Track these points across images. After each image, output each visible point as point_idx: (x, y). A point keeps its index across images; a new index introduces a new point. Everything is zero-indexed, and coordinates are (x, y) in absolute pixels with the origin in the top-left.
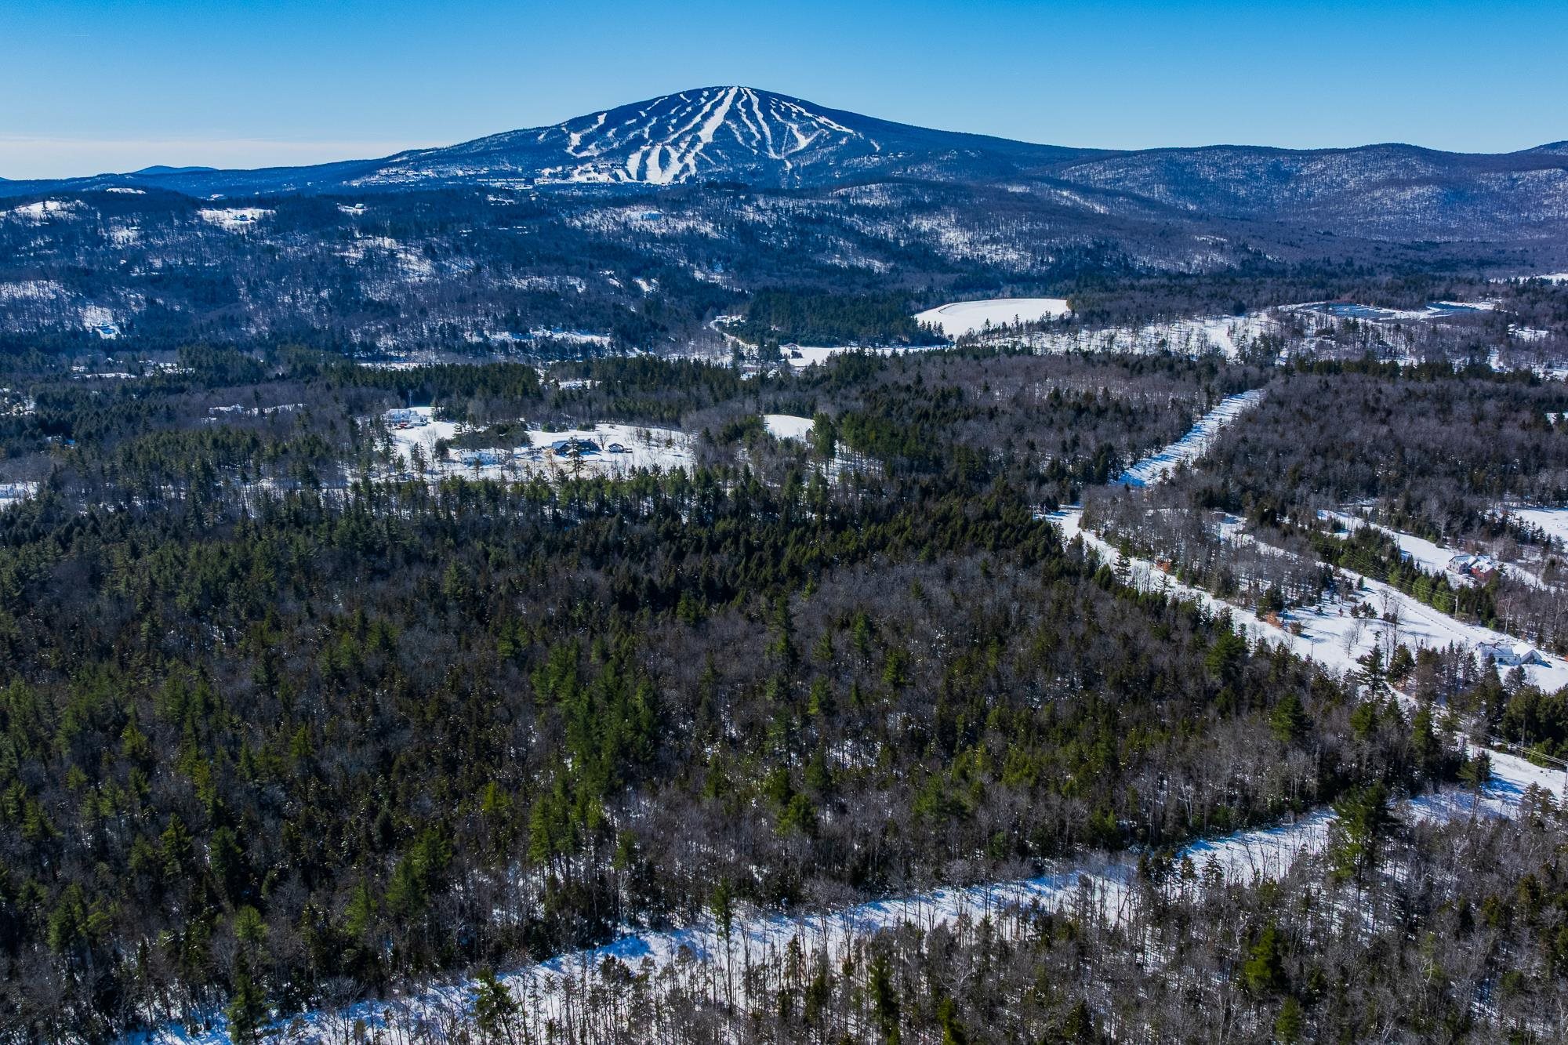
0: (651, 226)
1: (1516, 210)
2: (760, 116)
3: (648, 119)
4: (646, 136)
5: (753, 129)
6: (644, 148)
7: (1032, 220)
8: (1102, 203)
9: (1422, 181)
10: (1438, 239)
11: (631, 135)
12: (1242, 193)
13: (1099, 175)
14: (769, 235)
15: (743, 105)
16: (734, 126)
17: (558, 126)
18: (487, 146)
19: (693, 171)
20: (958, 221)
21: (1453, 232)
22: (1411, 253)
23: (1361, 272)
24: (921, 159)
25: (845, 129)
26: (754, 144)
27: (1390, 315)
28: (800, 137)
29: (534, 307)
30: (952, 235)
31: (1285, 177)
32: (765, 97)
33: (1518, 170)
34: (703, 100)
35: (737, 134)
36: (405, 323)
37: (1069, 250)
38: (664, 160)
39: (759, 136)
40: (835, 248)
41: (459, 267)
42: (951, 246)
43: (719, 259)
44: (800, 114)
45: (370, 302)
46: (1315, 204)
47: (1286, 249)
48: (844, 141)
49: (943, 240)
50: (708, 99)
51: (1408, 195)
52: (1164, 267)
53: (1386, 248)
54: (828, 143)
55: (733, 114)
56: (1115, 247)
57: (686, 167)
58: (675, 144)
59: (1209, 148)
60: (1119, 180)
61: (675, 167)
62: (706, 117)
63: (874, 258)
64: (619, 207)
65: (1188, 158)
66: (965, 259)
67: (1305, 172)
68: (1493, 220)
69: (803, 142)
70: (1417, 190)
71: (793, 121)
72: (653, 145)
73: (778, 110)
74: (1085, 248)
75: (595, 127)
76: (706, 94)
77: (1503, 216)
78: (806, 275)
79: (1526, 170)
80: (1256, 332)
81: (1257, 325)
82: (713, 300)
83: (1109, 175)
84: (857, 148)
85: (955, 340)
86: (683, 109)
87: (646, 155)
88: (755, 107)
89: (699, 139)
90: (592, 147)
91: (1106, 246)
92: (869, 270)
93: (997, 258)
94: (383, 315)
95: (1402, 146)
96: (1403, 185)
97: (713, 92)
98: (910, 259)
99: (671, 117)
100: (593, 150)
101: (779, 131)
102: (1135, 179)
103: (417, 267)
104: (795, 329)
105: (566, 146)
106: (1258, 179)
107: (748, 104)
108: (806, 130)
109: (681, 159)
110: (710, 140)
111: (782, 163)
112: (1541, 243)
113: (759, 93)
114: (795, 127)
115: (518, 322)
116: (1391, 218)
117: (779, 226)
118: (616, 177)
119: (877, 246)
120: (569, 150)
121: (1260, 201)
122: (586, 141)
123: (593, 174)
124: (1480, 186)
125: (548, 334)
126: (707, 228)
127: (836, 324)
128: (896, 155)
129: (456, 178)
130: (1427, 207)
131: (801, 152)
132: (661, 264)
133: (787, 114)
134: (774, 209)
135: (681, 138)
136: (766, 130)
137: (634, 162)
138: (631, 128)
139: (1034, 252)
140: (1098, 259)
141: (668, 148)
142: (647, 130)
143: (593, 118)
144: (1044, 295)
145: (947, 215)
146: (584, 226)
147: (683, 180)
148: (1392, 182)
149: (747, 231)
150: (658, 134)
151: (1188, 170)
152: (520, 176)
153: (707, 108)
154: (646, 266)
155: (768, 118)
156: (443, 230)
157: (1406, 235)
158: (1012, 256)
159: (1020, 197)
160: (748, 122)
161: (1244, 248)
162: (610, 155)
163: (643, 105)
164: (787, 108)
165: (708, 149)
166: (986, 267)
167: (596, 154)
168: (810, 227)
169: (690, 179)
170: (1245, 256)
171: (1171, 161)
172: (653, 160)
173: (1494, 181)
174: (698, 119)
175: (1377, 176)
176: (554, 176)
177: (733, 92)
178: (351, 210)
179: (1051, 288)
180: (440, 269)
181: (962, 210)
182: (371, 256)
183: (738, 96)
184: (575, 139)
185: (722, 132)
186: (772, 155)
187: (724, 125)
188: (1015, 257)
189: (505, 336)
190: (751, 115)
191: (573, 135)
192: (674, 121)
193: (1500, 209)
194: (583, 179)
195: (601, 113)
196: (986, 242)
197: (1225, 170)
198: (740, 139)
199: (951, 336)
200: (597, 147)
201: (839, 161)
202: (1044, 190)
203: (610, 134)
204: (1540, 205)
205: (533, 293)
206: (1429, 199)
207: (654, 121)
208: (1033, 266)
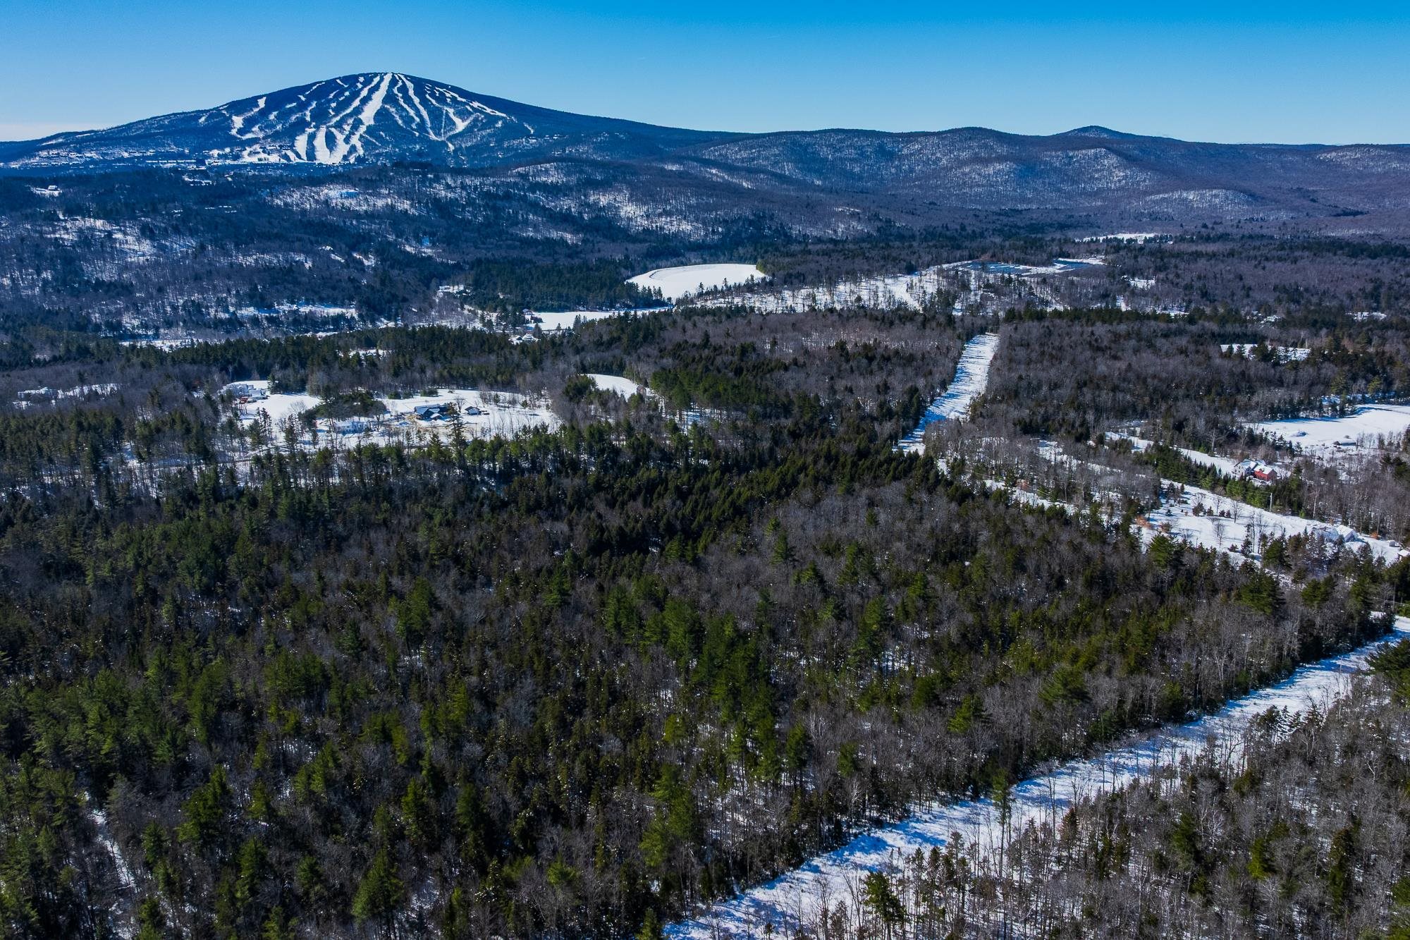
0: (351, 203)
1: (1074, 182)
2: (416, 100)
3: (307, 104)
4: (308, 119)
5: (412, 113)
6: (309, 131)
7: (698, 195)
8: (747, 180)
9: (1001, 159)
10: (1019, 207)
11: (293, 118)
12: (857, 170)
13: (736, 154)
14: (463, 210)
15: (399, 90)
16: (393, 110)
17: (217, 109)
18: (146, 129)
19: (361, 152)
20: (631, 195)
21: (1030, 201)
22: (1005, 220)
23: (974, 236)
24: (577, 141)
25: (498, 113)
26: (414, 126)
27: (1028, 271)
28: (457, 120)
29: (274, 282)
30: (629, 209)
31: (891, 156)
32: (419, 84)
33: (1073, 149)
34: (360, 86)
35: (397, 118)
36: (145, 302)
37: (734, 221)
38: (331, 142)
39: (418, 120)
40: (526, 222)
41: (182, 245)
42: (630, 219)
43: (425, 233)
44: (453, 99)
45: (100, 283)
46: (917, 179)
47: (910, 217)
48: (499, 124)
49: (622, 214)
50: (365, 84)
51: (991, 170)
52: (815, 233)
53: (982, 215)
54: (483, 128)
55: (390, 98)
56: (772, 218)
57: (353, 149)
58: (339, 126)
59: (825, 131)
60: (753, 159)
61: (342, 148)
62: (365, 101)
63: (565, 230)
64: (315, 186)
65: (808, 139)
66: (646, 231)
67: (905, 151)
68: (1059, 190)
69: (461, 125)
70: (999, 166)
71: (448, 105)
72: (317, 127)
73: (433, 95)
74: (747, 219)
75: (256, 110)
76: (361, 79)
77: (1066, 187)
78: (509, 247)
79: (1078, 149)
80: (931, 289)
81: (930, 282)
82: (433, 274)
83: (744, 154)
84: (513, 131)
85: (674, 302)
86: (341, 93)
87: (312, 137)
88: (411, 92)
89: (359, 122)
90: (256, 129)
91: (764, 216)
92: (563, 241)
93: (674, 229)
94: (118, 295)
95: (980, 129)
96: (986, 162)
97: (368, 78)
98: (597, 231)
99: (330, 101)
100: (256, 132)
101: (436, 115)
102: (767, 158)
103: (138, 249)
104: (524, 297)
105: (230, 129)
106: (868, 157)
107: (404, 89)
108: (462, 114)
109: (347, 140)
110: (372, 122)
111: (444, 144)
112: (1099, 208)
113: (413, 79)
114: (451, 111)
115: (262, 298)
116: (980, 190)
117: (470, 202)
118: (286, 157)
119: (565, 219)
120: (234, 132)
121: (872, 177)
122: (249, 124)
123: (263, 156)
124: (1045, 163)
125: (295, 307)
126: (405, 205)
127: (565, 291)
128: (551, 137)
129: (122, 159)
130: (1006, 181)
131: (461, 134)
132: (371, 239)
133: (442, 99)
134: (463, 187)
135: (343, 120)
136: (424, 113)
137: (301, 143)
138: (292, 111)
139: (704, 223)
140: (760, 229)
141: (333, 130)
142: (308, 113)
143: (253, 101)
144: (730, 260)
145: (620, 191)
146: (286, 204)
147: (352, 160)
148: (976, 159)
149: (442, 207)
150: (320, 117)
151: (810, 150)
152: (188, 157)
153: (364, 93)
154: (360, 242)
155: (424, 102)
156: (155, 211)
157: (995, 204)
158: (686, 227)
159: (679, 174)
160: (406, 106)
161: (876, 216)
162: (276, 136)
163: (302, 89)
164: (441, 93)
165: (370, 130)
166: (666, 237)
167: (261, 135)
168: (499, 203)
169: (358, 159)
170: (879, 224)
171: (794, 143)
172: (320, 141)
173: (1055, 158)
174: (356, 103)
175: (964, 155)
176: (225, 157)
177: (388, 78)
178: (47, 192)
179: (736, 254)
180: (162, 248)
181: (633, 188)
182: (85, 238)
183: (394, 82)
184: (238, 121)
185: (381, 115)
186: (433, 137)
187: (382, 108)
188: (689, 227)
189: (250, 311)
190: (408, 100)
191: (234, 118)
192: (333, 105)
193: (1063, 181)
194: (254, 159)
195: (261, 97)
196: (660, 215)
197: (840, 150)
198: (400, 122)
199: (670, 299)
200: (261, 129)
201: (499, 142)
202: (695, 168)
203: (272, 117)
204: (1092, 178)
205: (266, 271)
206: (1008, 173)
207: (314, 104)
208: (706, 235)
